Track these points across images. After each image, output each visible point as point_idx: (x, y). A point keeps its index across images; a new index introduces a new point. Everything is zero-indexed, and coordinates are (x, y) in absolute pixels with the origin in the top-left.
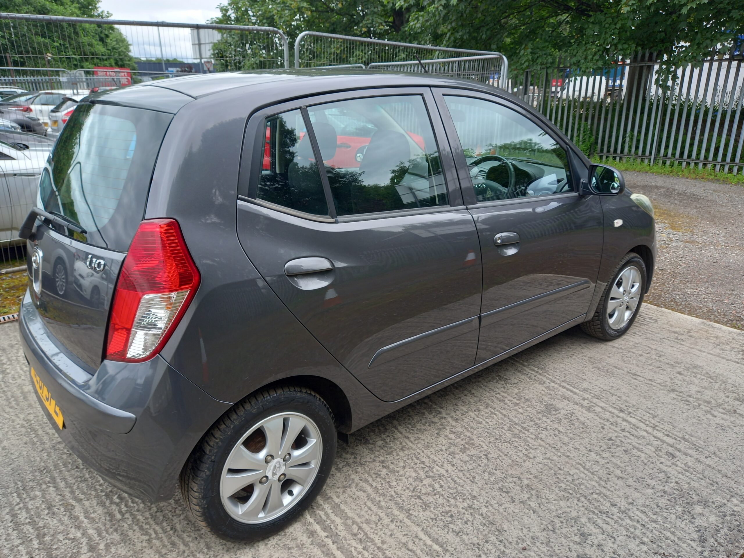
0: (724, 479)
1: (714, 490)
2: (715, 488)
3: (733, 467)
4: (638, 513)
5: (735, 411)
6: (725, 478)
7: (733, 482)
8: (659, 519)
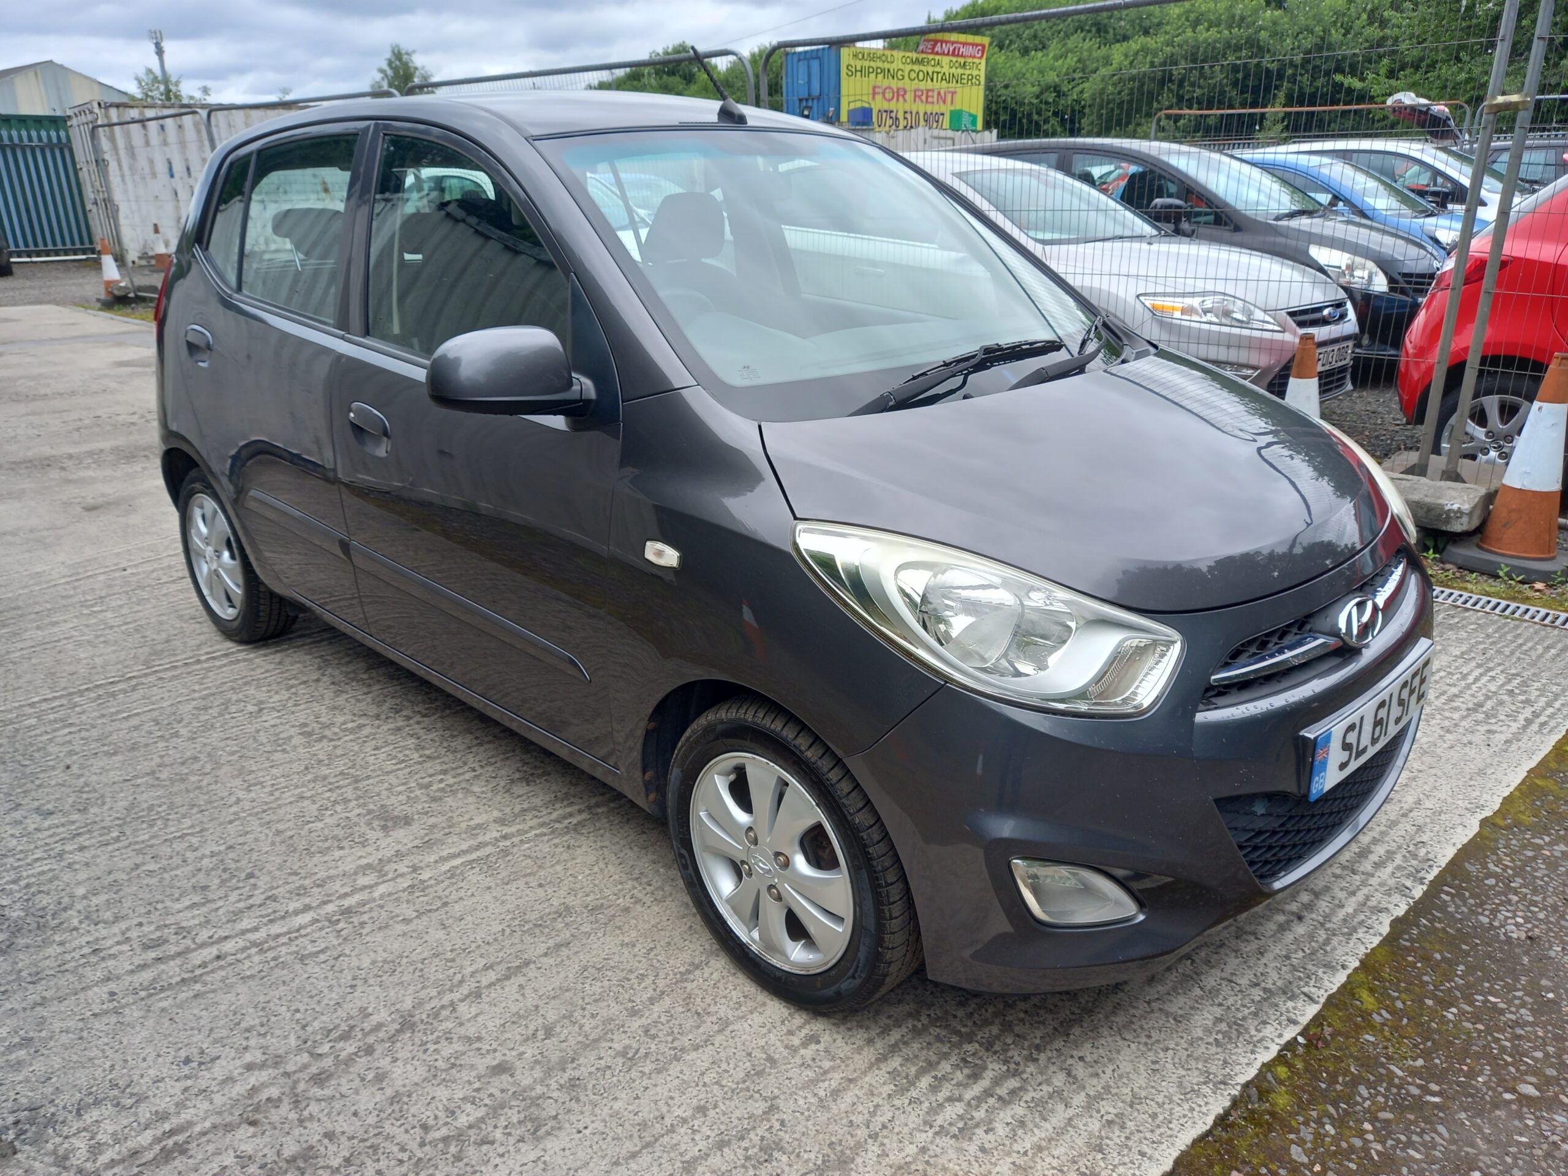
0: (36, 998)
1: (20, 971)
2: (24, 974)
3: (57, 1025)
4: (46, 868)
5: (253, 1123)
6: (39, 1000)
7: (17, 1006)
8: (15, 887)
